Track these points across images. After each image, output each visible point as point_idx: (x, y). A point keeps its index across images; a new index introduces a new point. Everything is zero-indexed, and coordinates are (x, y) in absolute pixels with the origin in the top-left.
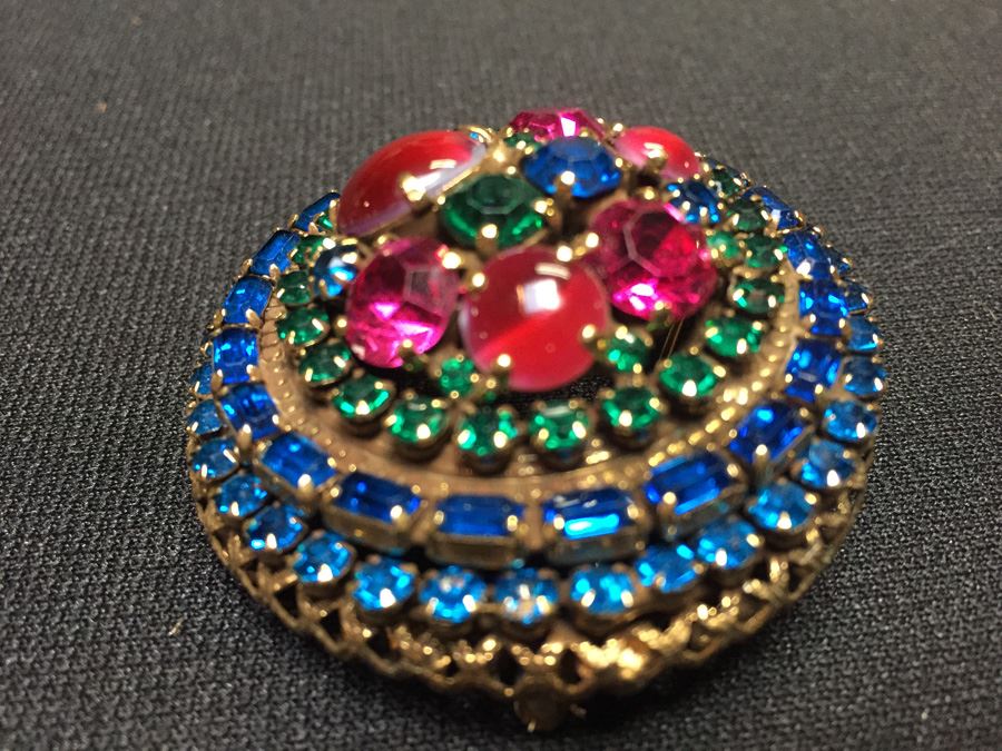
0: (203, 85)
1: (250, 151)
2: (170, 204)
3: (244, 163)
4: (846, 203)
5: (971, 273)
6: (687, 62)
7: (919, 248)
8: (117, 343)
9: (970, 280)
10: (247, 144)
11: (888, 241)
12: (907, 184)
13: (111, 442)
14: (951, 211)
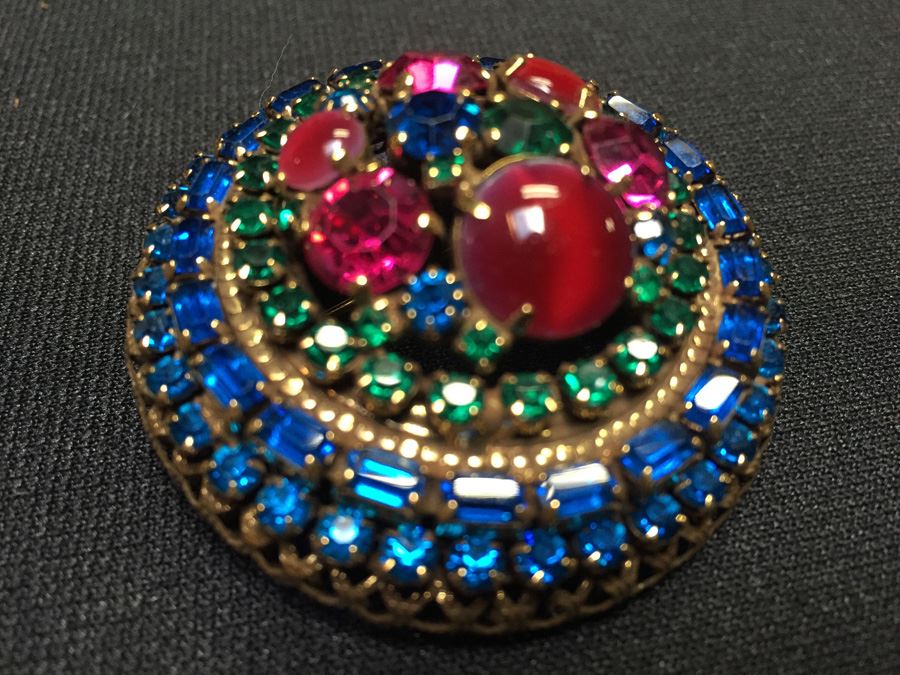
0: (117, 72)
1: (173, 144)
2: (95, 206)
3: (169, 158)
4: (766, 179)
5: (890, 247)
6: (599, 36)
7: (839, 223)
8: (54, 367)
9: (891, 255)
10: (170, 137)
11: (810, 217)
12: (821, 156)
13: (57, 480)
14: (864, 182)
